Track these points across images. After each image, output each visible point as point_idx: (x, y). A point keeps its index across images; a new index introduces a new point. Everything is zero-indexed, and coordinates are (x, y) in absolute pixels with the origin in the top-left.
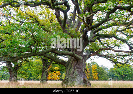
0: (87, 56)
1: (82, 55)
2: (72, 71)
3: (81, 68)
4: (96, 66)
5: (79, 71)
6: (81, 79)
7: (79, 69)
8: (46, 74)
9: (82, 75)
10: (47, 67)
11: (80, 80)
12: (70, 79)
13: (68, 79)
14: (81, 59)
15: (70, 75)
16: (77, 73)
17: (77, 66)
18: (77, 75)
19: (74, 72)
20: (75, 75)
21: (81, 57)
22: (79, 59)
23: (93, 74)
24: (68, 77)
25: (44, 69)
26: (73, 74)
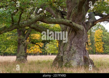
0: (91, 24)
1: (83, 23)
2: (69, 46)
3: (81, 43)
4: (102, 32)
5: (77, 46)
6: (80, 57)
7: (78, 43)
8: (24, 47)
9: (82, 52)
10: (24, 37)
11: (79, 59)
12: (65, 57)
13: (62, 57)
14: (82, 29)
15: (65, 52)
16: (75, 49)
17: (76, 39)
18: (75, 53)
19: (70, 48)
20: (72, 52)
21: (81, 27)
22: (79, 29)
23: (96, 45)
24: (62, 55)
25: (20, 40)
26: (70, 50)
